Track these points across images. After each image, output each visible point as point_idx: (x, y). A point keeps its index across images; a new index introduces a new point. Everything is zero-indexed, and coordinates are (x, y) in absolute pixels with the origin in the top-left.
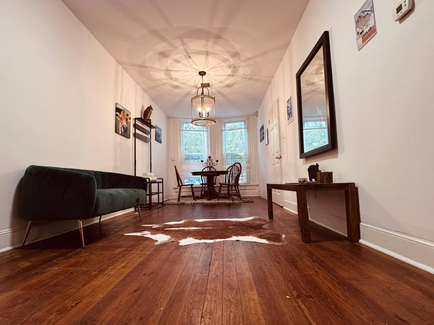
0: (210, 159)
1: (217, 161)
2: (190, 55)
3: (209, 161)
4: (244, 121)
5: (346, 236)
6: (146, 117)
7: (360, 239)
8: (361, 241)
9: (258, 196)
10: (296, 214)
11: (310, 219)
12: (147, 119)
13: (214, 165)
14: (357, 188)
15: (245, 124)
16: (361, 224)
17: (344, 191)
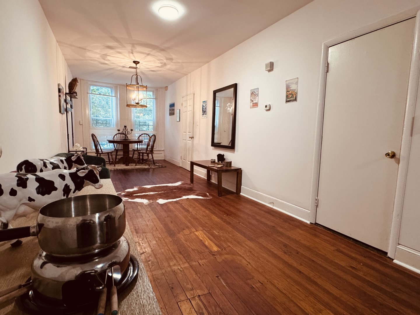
0: (125, 129)
1: (132, 130)
2: (134, 52)
3: (125, 130)
4: (153, 92)
5: (235, 192)
6: (73, 90)
7: (240, 192)
8: (241, 194)
9: (163, 159)
10: (205, 179)
11: (222, 186)
12: (73, 92)
13: (129, 133)
14: (242, 171)
15: (153, 94)
16: (242, 186)
17: (236, 172)
